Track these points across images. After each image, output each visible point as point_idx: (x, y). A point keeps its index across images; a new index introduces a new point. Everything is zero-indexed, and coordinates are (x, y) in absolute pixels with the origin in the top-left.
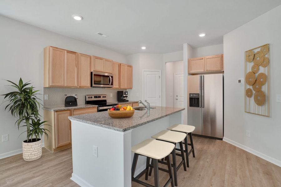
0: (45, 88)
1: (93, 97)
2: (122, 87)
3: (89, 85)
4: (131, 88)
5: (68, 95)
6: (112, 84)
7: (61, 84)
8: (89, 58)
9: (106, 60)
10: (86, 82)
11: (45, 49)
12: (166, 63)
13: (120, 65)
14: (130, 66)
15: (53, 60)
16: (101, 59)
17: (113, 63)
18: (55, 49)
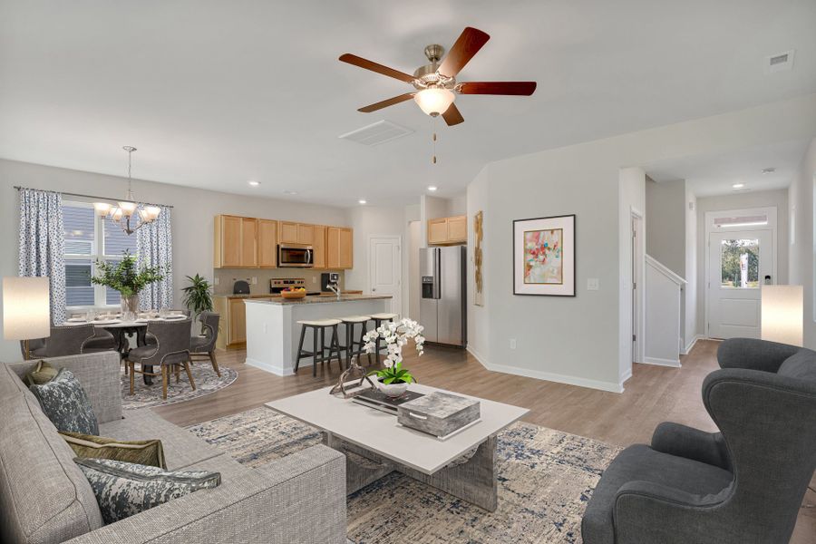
0: (215, 269)
1: (282, 281)
2: (331, 266)
3: (274, 264)
4: (351, 268)
5: (238, 280)
6: (311, 262)
7: (236, 263)
8: (274, 225)
9: (301, 225)
10: (270, 259)
11: (215, 218)
12: (410, 222)
13: (327, 230)
14: (348, 230)
15: (226, 233)
16: (293, 224)
17: (314, 227)
18: (228, 217)
